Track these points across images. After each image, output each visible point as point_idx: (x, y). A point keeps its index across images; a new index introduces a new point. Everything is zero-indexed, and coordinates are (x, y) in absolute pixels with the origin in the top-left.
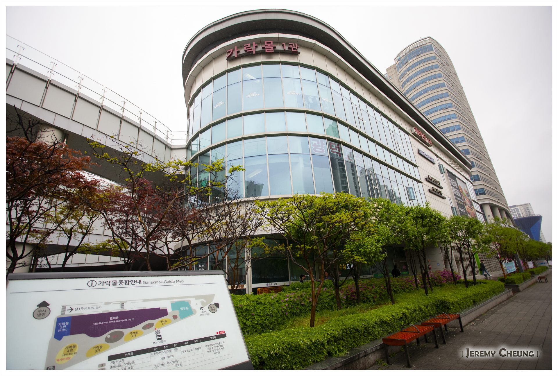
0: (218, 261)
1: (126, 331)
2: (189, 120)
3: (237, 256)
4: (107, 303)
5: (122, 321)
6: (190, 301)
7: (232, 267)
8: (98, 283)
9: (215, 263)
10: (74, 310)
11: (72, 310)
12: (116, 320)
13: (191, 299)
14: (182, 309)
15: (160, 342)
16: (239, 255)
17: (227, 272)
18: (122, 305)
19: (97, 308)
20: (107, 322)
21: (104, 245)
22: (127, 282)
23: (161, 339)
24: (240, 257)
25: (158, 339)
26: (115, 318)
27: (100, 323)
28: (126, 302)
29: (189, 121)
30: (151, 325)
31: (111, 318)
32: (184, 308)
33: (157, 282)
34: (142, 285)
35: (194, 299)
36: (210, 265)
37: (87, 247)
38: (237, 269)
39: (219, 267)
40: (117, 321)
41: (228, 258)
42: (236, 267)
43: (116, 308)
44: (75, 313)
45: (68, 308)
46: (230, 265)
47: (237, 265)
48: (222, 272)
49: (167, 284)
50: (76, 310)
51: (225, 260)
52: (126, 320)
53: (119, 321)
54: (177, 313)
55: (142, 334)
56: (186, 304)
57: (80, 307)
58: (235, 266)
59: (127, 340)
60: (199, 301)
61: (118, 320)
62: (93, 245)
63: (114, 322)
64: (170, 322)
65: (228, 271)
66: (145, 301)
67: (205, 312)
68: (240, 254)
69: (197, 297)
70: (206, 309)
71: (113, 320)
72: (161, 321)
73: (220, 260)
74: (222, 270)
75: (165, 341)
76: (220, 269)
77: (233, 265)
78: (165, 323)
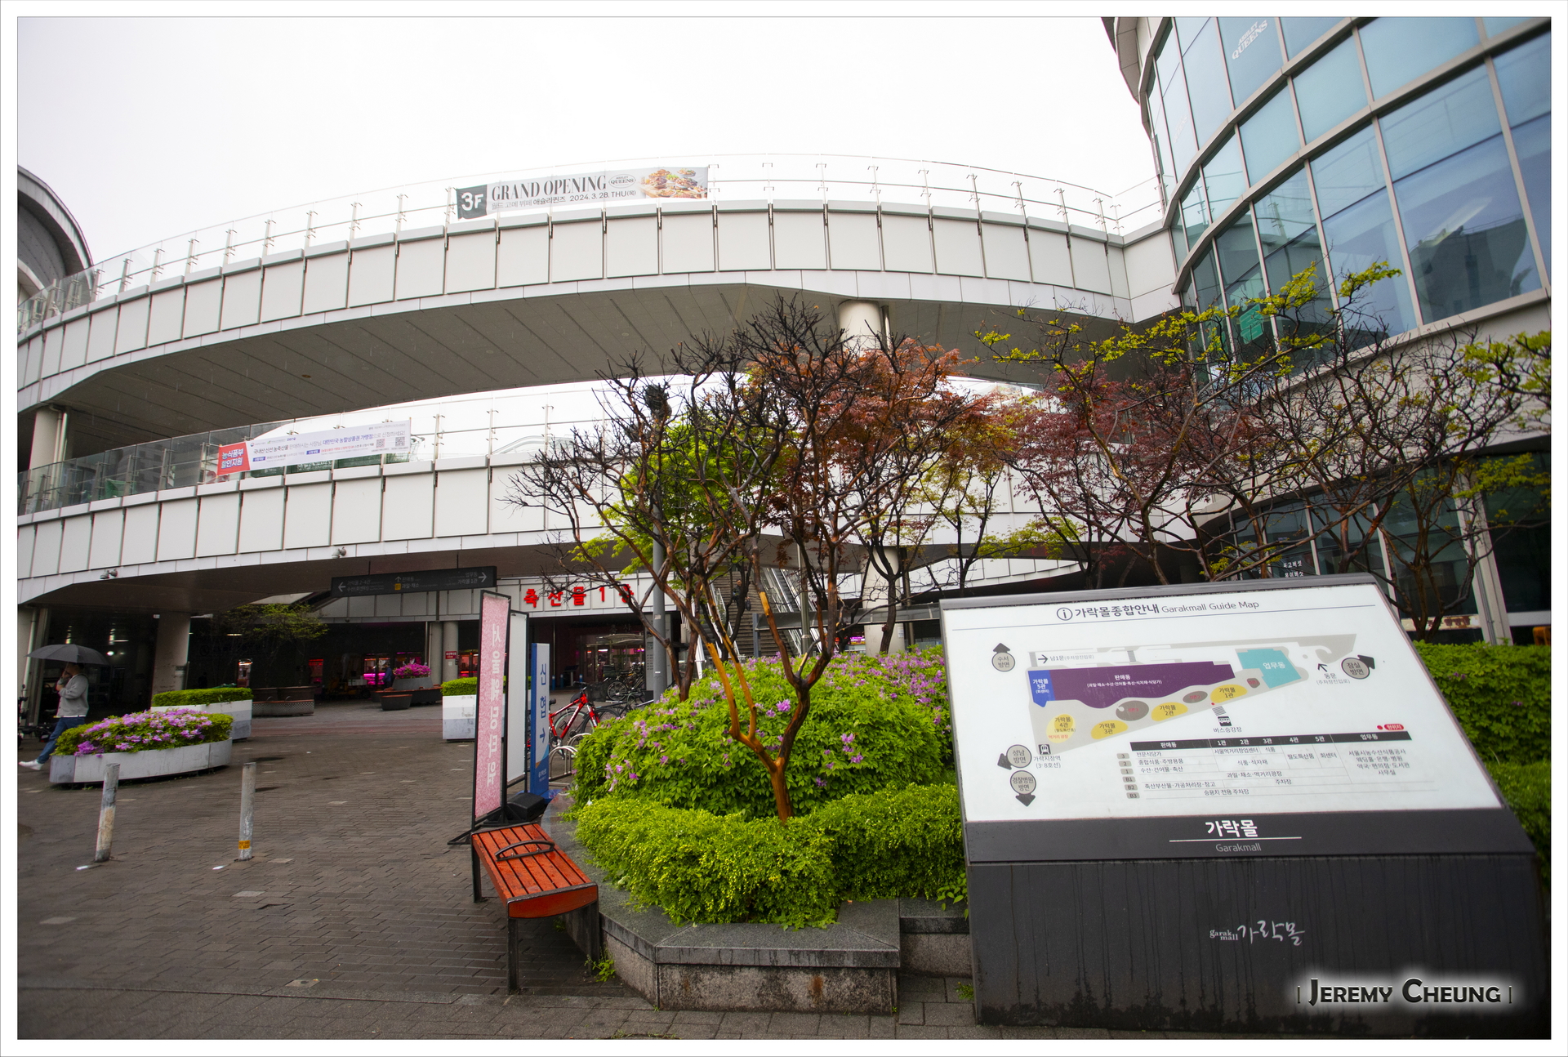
0: (1351, 547)
1: (1152, 703)
2: (1156, 137)
3: (1420, 525)
4: (1101, 650)
5: (1138, 683)
6: (1287, 651)
7: (1405, 563)
8: (1075, 613)
9: (1337, 552)
10: (1049, 660)
11: (1046, 659)
12: (1126, 681)
13: (1287, 645)
14: (1267, 666)
15: (1228, 731)
16: (1428, 521)
17: (1389, 577)
18: (1131, 653)
19: (1086, 658)
20: (1112, 684)
21: (1026, 536)
22: (1129, 611)
23: (1229, 724)
24: (1433, 528)
25: (1222, 725)
26: (1123, 677)
27: (1099, 685)
28: (1137, 647)
29: (1155, 141)
30: (1199, 697)
31: (1116, 677)
32: (1274, 665)
33: (1192, 608)
34: (1161, 614)
35: (1296, 644)
36: (1322, 559)
37: (992, 544)
38: (1427, 566)
39: (1355, 564)
40: (1129, 683)
41: (1385, 536)
42: (1422, 562)
43: (1122, 660)
44: (1051, 665)
45: (1039, 656)
46: (1398, 556)
47: (1427, 553)
48: (1371, 577)
49: (1218, 611)
50: (1053, 659)
51: (1377, 540)
52: (1146, 682)
53: (1133, 683)
54: (1256, 674)
55: (1184, 712)
56: (1279, 655)
57: (1058, 654)
58: (1418, 557)
59: (1158, 719)
60: (1311, 651)
61: (1130, 681)
62: (1002, 538)
63: (1124, 684)
64: (1243, 694)
65: (1393, 575)
66: (1174, 646)
67: (1333, 676)
68: (1432, 519)
69: (1304, 641)
70: (1335, 667)
71: (1122, 680)
72: (1221, 690)
73: (1356, 544)
74: (1370, 572)
75: (1239, 729)
76: (1359, 570)
77: (1409, 557)
78: (1231, 693)
